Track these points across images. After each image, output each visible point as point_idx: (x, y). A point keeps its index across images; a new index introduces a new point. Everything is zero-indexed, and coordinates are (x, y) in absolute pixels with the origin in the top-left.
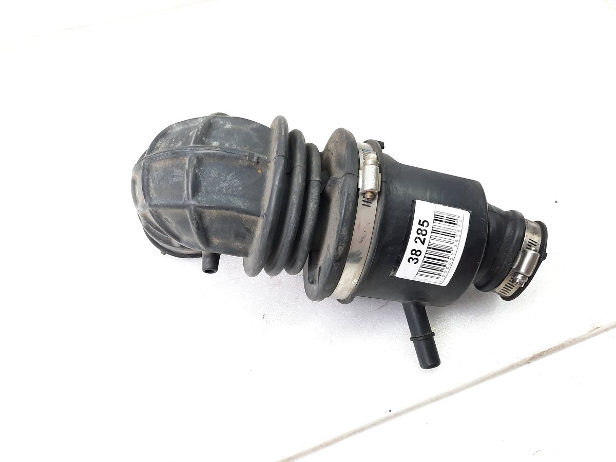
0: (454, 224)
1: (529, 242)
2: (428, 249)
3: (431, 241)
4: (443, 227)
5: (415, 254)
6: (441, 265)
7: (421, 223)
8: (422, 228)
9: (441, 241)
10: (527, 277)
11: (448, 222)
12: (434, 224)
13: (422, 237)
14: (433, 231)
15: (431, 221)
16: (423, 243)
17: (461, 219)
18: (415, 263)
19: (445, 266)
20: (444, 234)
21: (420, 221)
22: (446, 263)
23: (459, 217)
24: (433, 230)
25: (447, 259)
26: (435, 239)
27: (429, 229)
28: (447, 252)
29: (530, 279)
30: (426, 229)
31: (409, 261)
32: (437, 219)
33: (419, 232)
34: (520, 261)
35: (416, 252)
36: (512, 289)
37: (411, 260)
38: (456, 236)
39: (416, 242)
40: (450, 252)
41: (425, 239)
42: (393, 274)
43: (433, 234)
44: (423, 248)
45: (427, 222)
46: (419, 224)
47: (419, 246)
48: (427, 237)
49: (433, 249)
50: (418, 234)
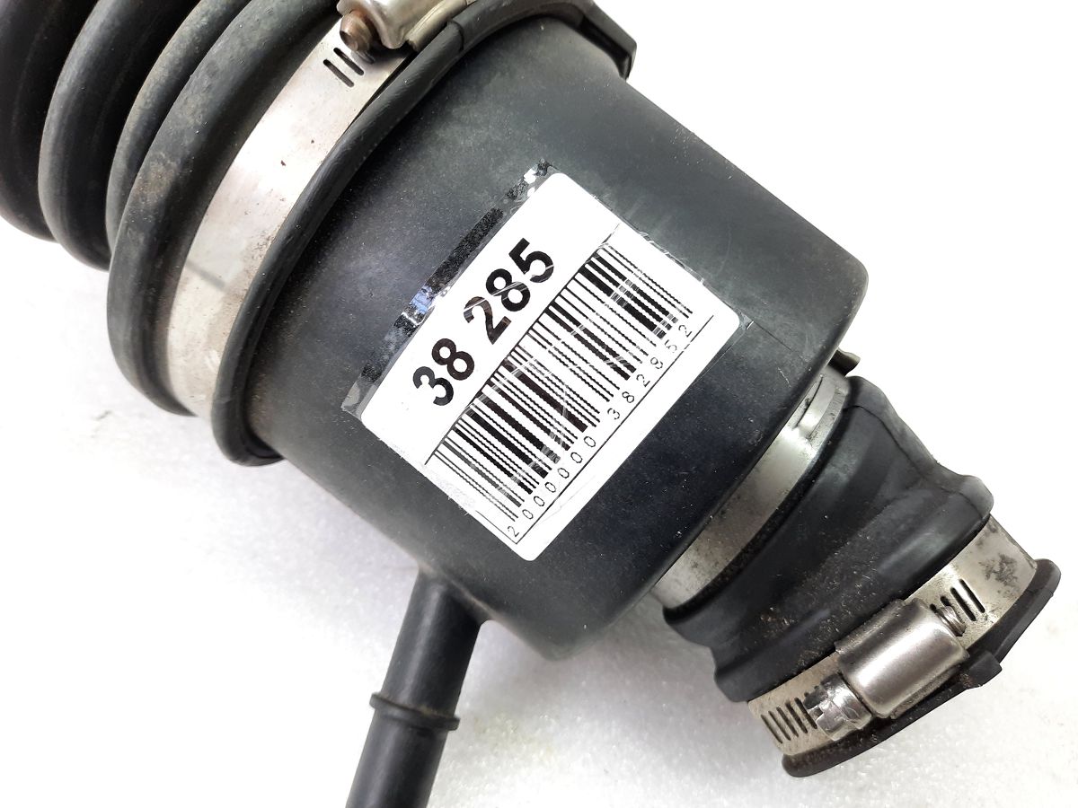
0: (651, 326)
1: (954, 591)
2: (503, 370)
3: (528, 344)
4: (603, 313)
5: (449, 363)
6: (527, 460)
7: (524, 255)
8: (517, 275)
9: (564, 361)
10: (868, 710)
11: (629, 308)
12: (573, 286)
13: (499, 312)
14: (553, 310)
15: (566, 267)
16: (494, 333)
17: (693, 324)
18: (438, 401)
19: (543, 474)
20: (591, 341)
21: (523, 244)
22: (548, 461)
23: (687, 313)
24: (553, 304)
25: (557, 449)
26: (543, 343)
27: (541, 295)
28: (571, 418)
29: (881, 729)
30: (532, 286)
31: (418, 383)
32: (598, 273)
33: (500, 283)
34: (874, 637)
35: (455, 355)
36: (805, 731)
37: (425, 379)
38: (633, 376)
39: (469, 317)
40: (582, 427)
41: (504, 324)
42: (355, 407)
43: (546, 319)
44: (487, 356)
45: (546, 260)
46: (515, 254)
47: (471, 338)
48: (520, 321)
49: (523, 378)
50: (491, 288)
